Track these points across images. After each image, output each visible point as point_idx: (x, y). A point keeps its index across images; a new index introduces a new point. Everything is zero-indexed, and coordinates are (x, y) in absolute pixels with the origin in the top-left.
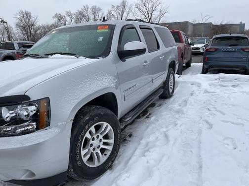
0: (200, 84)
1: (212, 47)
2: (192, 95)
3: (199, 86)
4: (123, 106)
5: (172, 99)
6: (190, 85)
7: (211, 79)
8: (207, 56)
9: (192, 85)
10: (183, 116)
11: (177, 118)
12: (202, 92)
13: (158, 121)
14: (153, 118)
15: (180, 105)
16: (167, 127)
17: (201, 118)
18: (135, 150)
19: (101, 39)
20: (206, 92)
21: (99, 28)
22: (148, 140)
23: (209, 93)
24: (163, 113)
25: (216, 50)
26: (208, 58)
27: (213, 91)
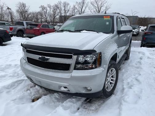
0: (144, 53)
1: (149, 31)
2: (141, 59)
3: (144, 54)
4: (118, 60)
5: (129, 60)
6: (137, 53)
7: (151, 51)
8: (145, 37)
9: (139, 53)
10: (141, 70)
11: (138, 71)
12: (147, 58)
13: (127, 72)
14: (123, 70)
15: (136, 64)
16: (134, 76)
17: (152, 72)
18: (123, 86)
19: (108, 23)
20: (148, 58)
21: (104, 17)
22: (127, 81)
23: (150, 58)
24: (129, 68)
25: (152, 33)
26: (146, 38)
27: (152, 58)
